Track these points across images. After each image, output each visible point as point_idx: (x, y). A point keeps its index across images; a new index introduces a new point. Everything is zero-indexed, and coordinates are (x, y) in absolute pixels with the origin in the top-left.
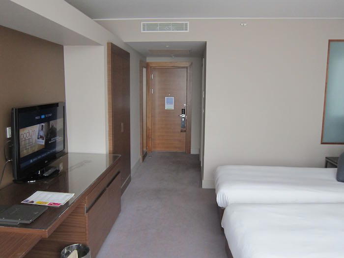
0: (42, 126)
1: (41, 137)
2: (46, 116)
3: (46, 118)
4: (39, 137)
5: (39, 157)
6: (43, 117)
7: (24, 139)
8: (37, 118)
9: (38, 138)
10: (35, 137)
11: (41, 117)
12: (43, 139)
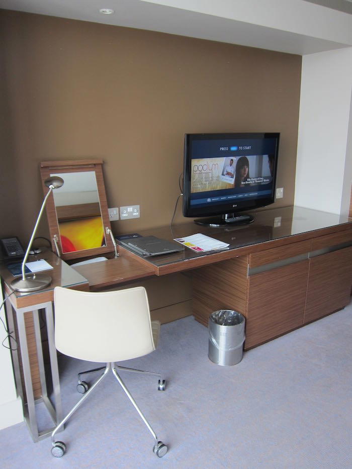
0: (232, 160)
1: (228, 174)
2: (241, 148)
3: (238, 150)
4: (225, 173)
5: (223, 198)
6: (234, 149)
7: (198, 172)
8: (223, 149)
9: (223, 175)
10: (217, 172)
11: (229, 149)
12: (232, 177)
